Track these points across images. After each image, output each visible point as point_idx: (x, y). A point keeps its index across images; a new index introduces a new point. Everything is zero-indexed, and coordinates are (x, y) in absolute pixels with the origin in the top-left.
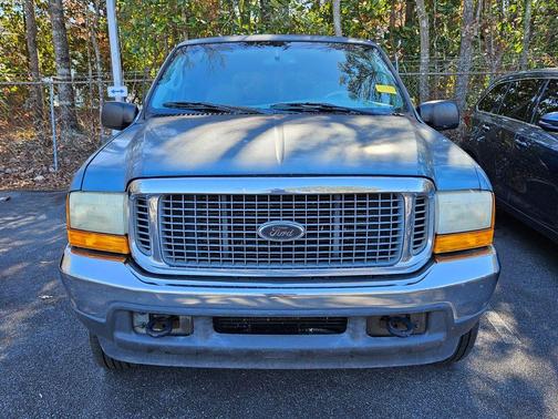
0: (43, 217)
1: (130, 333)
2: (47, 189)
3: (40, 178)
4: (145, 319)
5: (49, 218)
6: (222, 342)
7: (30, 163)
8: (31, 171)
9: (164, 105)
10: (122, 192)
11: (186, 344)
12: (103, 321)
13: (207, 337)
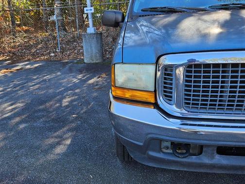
0: (59, 73)
1: (159, 152)
2: (57, 60)
3: (53, 54)
4: (169, 144)
5: (62, 74)
6: (223, 161)
7: (47, 48)
8: (49, 51)
9: (142, 10)
10: (153, 64)
11: (198, 161)
12: (141, 144)
13: (213, 157)
